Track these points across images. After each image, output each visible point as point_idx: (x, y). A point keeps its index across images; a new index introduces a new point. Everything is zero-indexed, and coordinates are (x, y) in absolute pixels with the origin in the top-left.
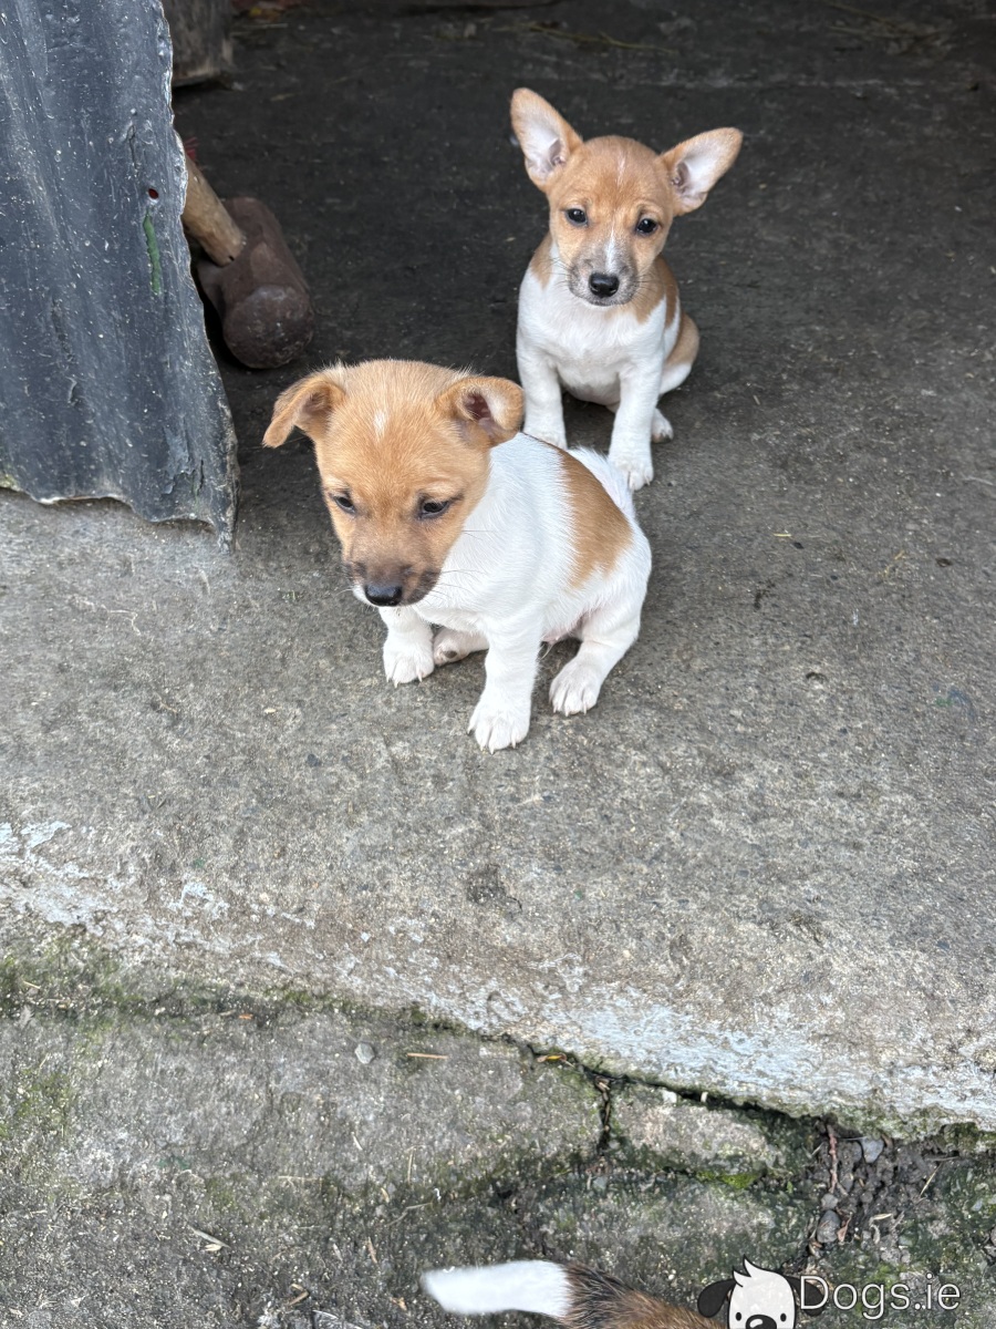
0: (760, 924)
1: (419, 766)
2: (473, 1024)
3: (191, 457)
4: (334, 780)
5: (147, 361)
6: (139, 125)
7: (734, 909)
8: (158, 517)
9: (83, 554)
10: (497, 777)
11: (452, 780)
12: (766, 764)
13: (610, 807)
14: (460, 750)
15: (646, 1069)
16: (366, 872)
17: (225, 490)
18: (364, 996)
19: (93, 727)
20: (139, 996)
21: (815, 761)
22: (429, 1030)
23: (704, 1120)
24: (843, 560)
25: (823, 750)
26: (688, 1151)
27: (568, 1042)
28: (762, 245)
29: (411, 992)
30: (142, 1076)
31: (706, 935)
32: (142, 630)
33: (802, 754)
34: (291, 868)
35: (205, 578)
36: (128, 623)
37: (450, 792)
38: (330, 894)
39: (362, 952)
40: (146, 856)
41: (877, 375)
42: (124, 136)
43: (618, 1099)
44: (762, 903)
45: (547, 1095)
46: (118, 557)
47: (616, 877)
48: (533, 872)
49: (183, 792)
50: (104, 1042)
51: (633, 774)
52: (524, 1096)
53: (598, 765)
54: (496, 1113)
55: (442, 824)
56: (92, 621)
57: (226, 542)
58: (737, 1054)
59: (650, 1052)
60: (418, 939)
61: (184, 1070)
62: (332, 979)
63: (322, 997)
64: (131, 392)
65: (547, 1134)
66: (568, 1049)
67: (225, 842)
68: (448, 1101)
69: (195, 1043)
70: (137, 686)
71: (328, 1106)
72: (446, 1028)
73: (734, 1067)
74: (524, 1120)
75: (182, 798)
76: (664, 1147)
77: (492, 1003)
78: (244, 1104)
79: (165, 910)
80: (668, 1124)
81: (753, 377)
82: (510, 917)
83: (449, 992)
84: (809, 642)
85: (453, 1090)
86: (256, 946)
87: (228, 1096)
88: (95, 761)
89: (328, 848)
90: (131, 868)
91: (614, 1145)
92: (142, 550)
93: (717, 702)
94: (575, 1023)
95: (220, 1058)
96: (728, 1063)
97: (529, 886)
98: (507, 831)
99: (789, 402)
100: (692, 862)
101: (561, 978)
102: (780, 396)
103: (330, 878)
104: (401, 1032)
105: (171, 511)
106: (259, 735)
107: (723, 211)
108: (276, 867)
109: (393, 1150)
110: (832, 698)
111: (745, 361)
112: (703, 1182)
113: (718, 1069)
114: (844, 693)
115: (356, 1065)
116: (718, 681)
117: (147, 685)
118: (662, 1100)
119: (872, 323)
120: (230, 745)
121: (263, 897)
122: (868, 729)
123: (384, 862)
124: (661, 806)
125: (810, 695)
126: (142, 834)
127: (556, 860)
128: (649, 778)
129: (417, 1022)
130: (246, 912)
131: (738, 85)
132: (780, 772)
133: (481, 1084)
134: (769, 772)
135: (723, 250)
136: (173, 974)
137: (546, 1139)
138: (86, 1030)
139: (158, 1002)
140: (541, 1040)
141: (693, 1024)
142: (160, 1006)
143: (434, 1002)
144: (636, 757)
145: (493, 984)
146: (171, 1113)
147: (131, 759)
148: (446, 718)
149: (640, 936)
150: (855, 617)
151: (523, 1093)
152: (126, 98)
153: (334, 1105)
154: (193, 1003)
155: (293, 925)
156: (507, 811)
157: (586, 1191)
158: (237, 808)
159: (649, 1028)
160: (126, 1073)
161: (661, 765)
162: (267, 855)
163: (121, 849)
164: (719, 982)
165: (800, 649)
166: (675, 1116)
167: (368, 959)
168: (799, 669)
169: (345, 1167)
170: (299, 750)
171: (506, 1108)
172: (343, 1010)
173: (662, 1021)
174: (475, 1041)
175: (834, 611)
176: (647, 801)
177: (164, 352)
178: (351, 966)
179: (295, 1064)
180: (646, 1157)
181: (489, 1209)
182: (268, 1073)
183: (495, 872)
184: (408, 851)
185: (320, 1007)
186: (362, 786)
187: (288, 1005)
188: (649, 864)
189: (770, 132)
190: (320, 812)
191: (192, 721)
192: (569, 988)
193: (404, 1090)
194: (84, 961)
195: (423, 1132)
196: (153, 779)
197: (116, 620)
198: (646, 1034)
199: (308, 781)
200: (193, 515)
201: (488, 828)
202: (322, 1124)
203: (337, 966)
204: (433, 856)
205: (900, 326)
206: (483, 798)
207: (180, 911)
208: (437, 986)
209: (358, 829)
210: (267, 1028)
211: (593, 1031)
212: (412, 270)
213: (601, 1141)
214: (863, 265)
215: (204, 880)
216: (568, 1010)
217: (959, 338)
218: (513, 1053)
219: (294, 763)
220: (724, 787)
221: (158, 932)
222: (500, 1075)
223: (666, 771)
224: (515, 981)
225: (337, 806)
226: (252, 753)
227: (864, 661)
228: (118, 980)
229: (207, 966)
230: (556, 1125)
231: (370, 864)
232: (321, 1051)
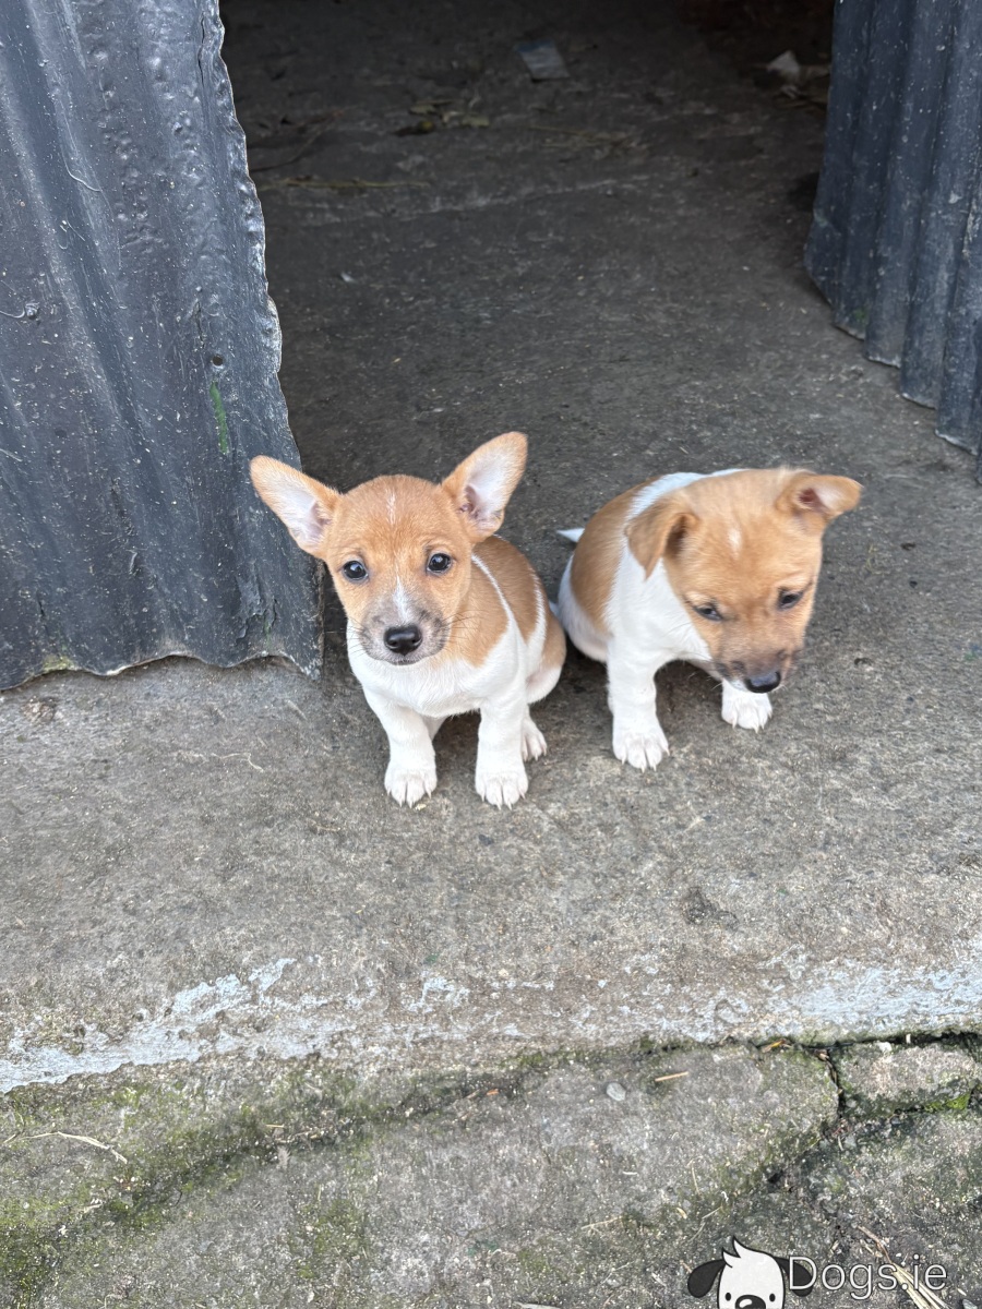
0: (938, 873)
1: (580, 820)
2: (701, 1037)
3: (263, 598)
4: (515, 852)
5: (219, 517)
6: (205, 301)
7: (912, 867)
8: (234, 661)
9: (166, 714)
10: (654, 812)
11: (617, 824)
12: (868, 742)
13: (764, 812)
14: (608, 796)
15: (858, 1030)
16: (590, 924)
17: (317, 619)
18: (597, 1040)
19: (269, 864)
20: (385, 1104)
21: (904, 729)
22: (662, 1053)
23: (921, 1058)
25: (904, 719)
26: (916, 1089)
27: (788, 1027)
28: (610, 325)
29: (644, 1024)
30: (420, 1177)
31: (900, 895)
32: (263, 766)
33: (890, 726)
34: (520, 939)
35: (295, 707)
36: (245, 764)
37: (621, 835)
38: (565, 953)
39: (597, 999)
40: (380, 966)
41: (766, 410)
42: (190, 313)
43: (843, 1062)
44: (930, 855)
45: (784, 1078)
46: (202, 708)
47: (804, 869)
48: (734, 884)
49: (384, 899)
50: (372, 1156)
51: (767, 779)
52: (767, 1086)
53: (732, 778)
54: (749, 1109)
55: (632, 864)
56: (210, 770)
57: (317, 667)
58: (938, 991)
59: (860, 1013)
60: (652, 971)
61: (458, 1158)
62: (568, 1034)
63: (555, 1054)
64: (205, 550)
65: (797, 1112)
66: (787, 1033)
67: (449, 932)
68: (706, 1111)
69: (458, 1130)
70: (287, 817)
71: (605, 1149)
72: (673, 1048)
73: (935, 1004)
74: (775, 1105)
75: (387, 906)
76: (896, 1092)
77: (720, 1011)
78: (525, 1172)
79: (405, 1014)
80: (893, 1070)
81: (669, 432)
82: (730, 927)
83: (679, 1013)
85: (705, 1099)
86: (494, 1023)
87: (508, 1169)
88: (286, 895)
89: (545, 912)
90: (369, 982)
91: (853, 1104)
92: (222, 696)
93: (797, 701)
94: (795, 1007)
95: (488, 1137)
96: (930, 1001)
97: (736, 897)
98: (691, 854)
99: (710, 446)
100: (857, 838)
101: (785, 969)
102: (700, 443)
103: (559, 939)
104: (638, 1064)
105: (244, 653)
106: (423, 831)
107: (561, 304)
108: (505, 942)
109: (675, 1169)
110: (885, 676)
111: (654, 420)
112: (934, 1113)
113: (921, 1010)
114: (892, 668)
115: (613, 1105)
117: (297, 814)
118: (881, 1051)
119: (737, 370)
120: (403, 846)
121: (503, 975)
122: (928, 693)
123: (601, 911)
124: (806, 799)
125: (867, 677)
126: (368, 948)
127: (749, 868)
128: (782, 779)
129: (647, 1050)
130: (487, 991)
131: (496, 201)
132: (882, 745)
133: (727, 1086)
134: (874, 747)
135: (581, 336)
136: (409, 1074)
137: (799, 1116)
138: (349, 1151)
139: (405, 1104)
140: (763, 1033)
141: (900, 976)
142: (408, 1108)
143: (665, 1027)
144: (761, 764)
145: (722, 994)
146: (460, 1202)
147: (319, 884)
148: (579, 773)
149: (850, 912)
150: (866, 606)
151: (765, 1083)
152: (191, 277)
153: (610, 1145)
154: (437, 1095)
155: (533, 991)
156: (681, 838)
157: (842, 1153)
158: (442, 900)
159: (862, 991)
160: (404, 1179)
161: (785, 765)
162: (492, 934)
163: (355, 967)
164: (920, 932)
165: (837, 642)
166: (896, 1062)
167: (603, 1004)
168: (845, 659)
169: (638, 1199)
170: (467, 834)
171: (756, 1101)
172: (577, 1060)
173: (874, 982)
174: (706, 1052)
176: (792, 798)
177: (233, 506)
178: (586, 1015)
179: (558, 1120)
180: (881, 1106)
181: (772, 1195)
182: (538, 1137)
183: (698, 893)
184: (615, 896)
185: (556, 1064)
186: (543, 851)
187: (525, 1070)
188: (824, 849)
189: (557, 233)
190: (519, 883)
191: (356, 835)
192: (793, 977)
193: (663, 1113)
194: (321, 1088)
195: (695, 1145)
196: (349, 895)
197: (231, 764)
198: (859, 998)
199: (492, 859)
200: (265, 653)
201: (672, 856)
202: (603, 1166)
203: (573, 1019)
204: (639, 894)
205: (761, 369)
206: (652, 833)
207: (420, 1010)
208: (668, 1010)
209: (561, 889)
210: (516, 1097)
211: (812, 1010)
212: (327, 402)
213: (840, 1104)
214: (701, 325)
215: (442, 973)
216: (790, 997)
217: (814, 368)
218: (741, 1052)
219: (470, 846)
220: (845, 769)
221: (396, 1037)
222: (740, 1073)
223: (792, 769)
224: (742, 984)
225: (532, 873)
226: (428, 848)
227: (892, 639)
228: (360, 1096)
229: (443, 1057)
230: (803, 1102)
231: (589, 916)
232: (575, 1102)
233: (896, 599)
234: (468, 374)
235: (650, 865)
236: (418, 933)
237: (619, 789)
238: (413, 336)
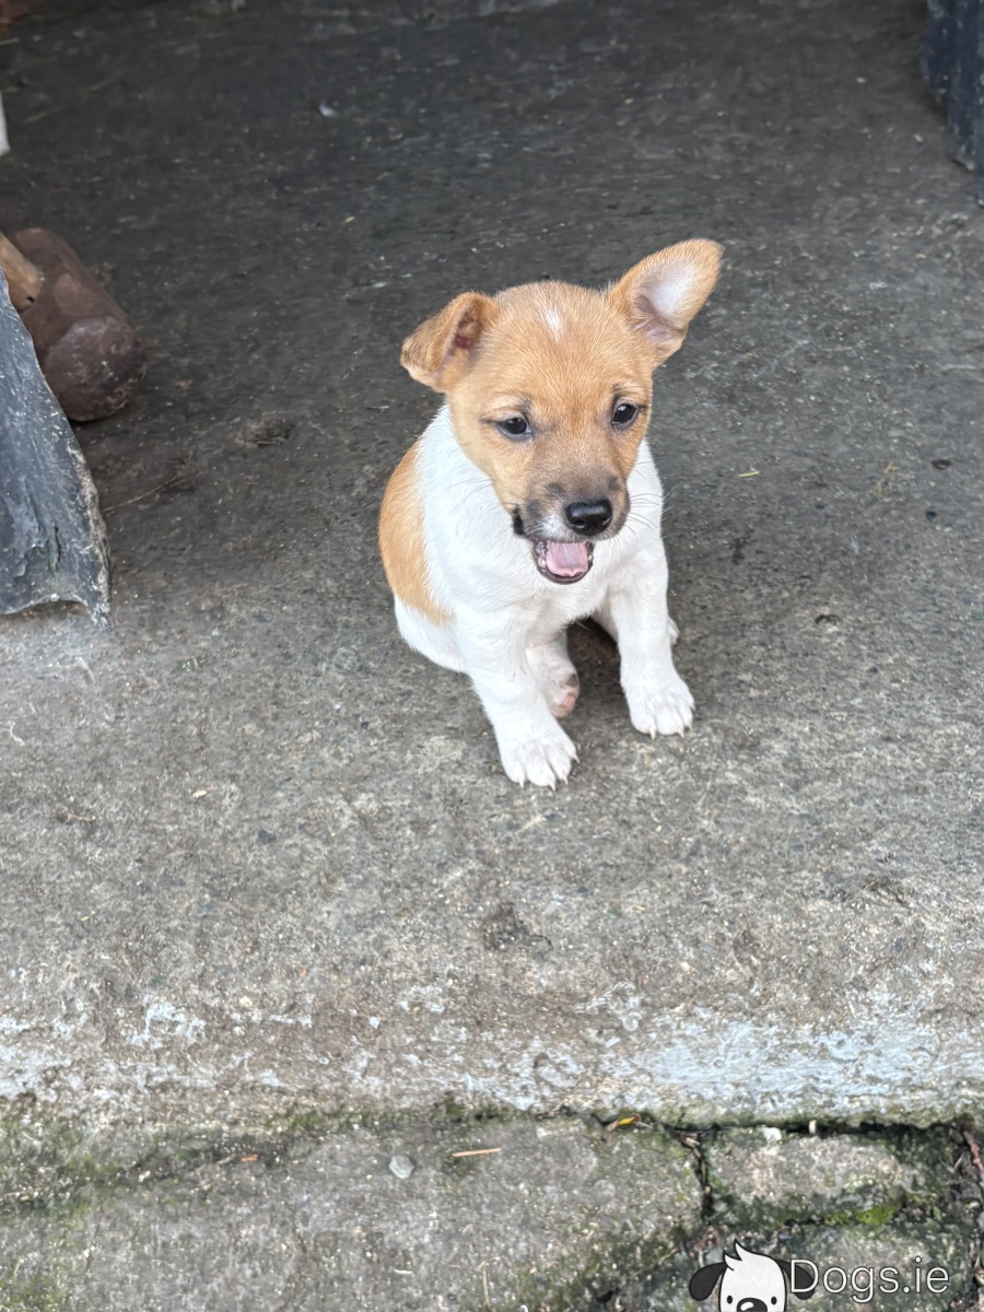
0: (831, 898)
1: (391, 815)
2: (522, 1103)
3: (41, 525)
4: (295, 853)
7: (797, 889)
8: (14, 606)
10: (487, 807)
11: (435, 822)
12: (794, 725)
13: (626, 810)
14: (436, 787)
15: (738, 1108)
16: (360, 944)
17: (92, 551)
18: (386, 1100)
20: (116, 1165)
21: (850, 709)
22: (472, 1123)
23: (818, 1151)
24: (825, 486)
25: (855, 696)
26: (809, 1194)
27: (639, 1097)
28: (645, 166)
29: (441, 1080)
30: (140, 1256)
31: (773, 924)
32: (25, 738)
33: (832, 705)
34: (270, 960)
35: (85, 666)
36: (5, 735)
37: (435, 835)
38: (323, 979)
39: (373, 1043)
40: (94, 986)
41: (814, 278)
43: (713, 1151)
44: (827, 876)
45: (628, 1165)
47: (652, 885)
48: (555, 901)
49: (120, 905)
50: (86, 1226)
51: (643, 768)
52: (601, 1173)
53: (600, 768)
54: (573, 1200)
55: (436, 872)
57: (103, 614)
58: (840, 1061)
59: (737, 1085)
60: (437, 1008)
61: (190, 1236)
62: (345, 1088)
63: (335, 1115)
65: (638, 1210)
66: (640, 1107)
67: (183, 950)
68: (514, 1198)
69: (196, 1202)
70: (35, 802)
71: (373, 1238)
72: (490, 1117)
73: (839, 1079)
74: (608, 1200)
75: (121, 913)
76: (780, 1195)
77: (540, 1069)
78: (270, 1259)
79: (129, 1048)
80: (778, 1166)
82: (541, 957)
83: (486, 1069)
84: (809, 582)
85: (517, 1184)
86: (246, 1068)
87: (249, 1254)
89: (309, 928)
90: (80, 1005)
91: (721, 1207)
93: (721, 670)
94: (642, 1071)
95: (230, 1213)
96: (831, 1075)
97: (554, 917)
98: (514, 862)
99: (719, 329)
100: (736, 849)
101: (614, 1017)
102: (708, 325)
103: (319, 961)
104: (439, 1134)
105: (28, 596)
106: (193, 823)
107: (589, 138)
108: (251, 963)
109: (462, 1272)
110: (851, 638)
112: (834, 1227)
113: (822, 1086)
114: (863, 629)
115: (394, 1183)
116: (716, 647)
117: (47, 797)
118: (764, 1140)
119: (793, 224)
120: (163, 842)
121: (244, 1004)
122: (901, 662)
123: (379, 929)
124: (685, 796)
125: (825, 640)
126: (83, 962)
127: (578, 882)
128: (663, 768)
129: (455, 1117)
130: (227, 1025)
132: (812, 730)
133: (548, 1170)
134: (800, 733)
135: (601, 180)
136: (150, 1129)
137: (639, 1217)
138: (60, 1217)
139: (140, 1166)
140: (607, 1103)
141: (780, 1036)
142: (143, 1171)
143: (471, 1086)
145: (537, 1045)
146: (185, 1291)
147: (49, 883)
148: (409, 756)
149: (696, 943)
150: (854, 545)
151: (600, 1169)
153: (379, 1234)
154: (182, 1158)
155: (287, 1028)
156: (508, 841)
158: (189, 909)
159: (730, 1054)
160: (121, 1257)
161: (673, 752)
162: (238, 953)
163: (63, 985)
164: (799, 977)
165: (801, 593)
166: (784, 1154)
167: (383, 1050)
168: (805, 615)
170: (245, 829)
171: (583, 1192)
172: (364, 1124)
173: (743, 1040)
174: (530, 1123)
175: (829, 543)
176: (667, 795)
178: (363, 1064)
179: (321, 1198)
180: (761, 1213)
182: (292, 1217)
183: (510, 912)
184: (403, 911)
185: (336, 1127)
186: (330, 852)
187: (297, 1133)
188: (687, 862)
189: (622, 40)
190: (289, 891)
191: (110, 826)
192: (627, 1027)
193: (458, 1198)
194: (40, 1139)
195: (492, 1242)
196: (79, 899)
198: (728, 1063)
199: (265, 861)
200: (54, 596)
201: (490, 864)
202: (369, 1261)
203: (347, 1068)
204: (433, 909)
205: (827, 220)
206: (475, 833)
207: (147, 1044)
208: (470, 1064)
209: (338, 900)
210: (278, 1166)
211: (666, 1076)
212: (242, 276)
213: (704, 1206)
214: (767, 163)
215: (169, 999)
216: (631, 1056)
217: (898, 218)
218: (577, 1126)
219: (244, 844)
220: (752, 760)
221: (124, 1079)
222: (568, 1154)
223: (681, 758)
224: (562, 1034)
225: (307, 880)
226: (191, 845)
227: (877, 590)
228: (86, 1152)
229: (190, 1109)
230: (648, 1198)
231: (362, 934)
232: (349, 1177)
233: (900, 536)
234: (435, 236)
235: (458, 873)
236: (148, 948)
237: (452, 778)
238: (383, 186)
